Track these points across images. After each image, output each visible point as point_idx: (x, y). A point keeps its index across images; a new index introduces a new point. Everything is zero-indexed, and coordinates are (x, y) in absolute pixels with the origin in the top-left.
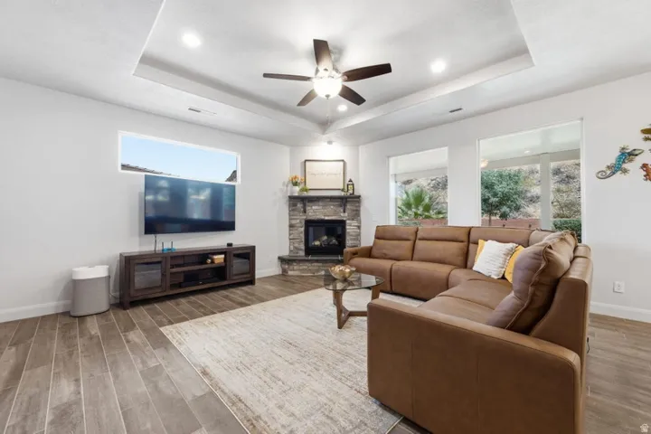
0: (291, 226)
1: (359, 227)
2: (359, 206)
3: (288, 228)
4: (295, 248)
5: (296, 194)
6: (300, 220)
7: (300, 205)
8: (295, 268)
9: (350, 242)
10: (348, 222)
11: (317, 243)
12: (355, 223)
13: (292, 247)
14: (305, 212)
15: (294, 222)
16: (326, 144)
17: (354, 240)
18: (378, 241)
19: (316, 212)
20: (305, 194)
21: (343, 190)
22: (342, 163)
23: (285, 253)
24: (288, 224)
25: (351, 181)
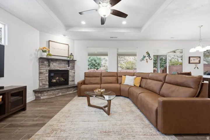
0: (40, 73)
1: (74, 73)
2: (74, 65)
3: (38, 74)
4: (43, 84)
5: (45, 57)
6: (45, 70)
7: (46, 63)
8: (45, 94)
9: (71, 79)
10: (70, 71)
11: (54, 81)
12: (73, 71)
13: (41, 84)
14: (49, 66)
15: (42, 71)
16: (62, 36)
17: (73, 78)
18: (86, 78)
19: (55, 66)
20: (50, 57)
21: (68, 57)
22: (68, 46)
23: (37, 87)
24: (38, 72)
25: (72, 54)
